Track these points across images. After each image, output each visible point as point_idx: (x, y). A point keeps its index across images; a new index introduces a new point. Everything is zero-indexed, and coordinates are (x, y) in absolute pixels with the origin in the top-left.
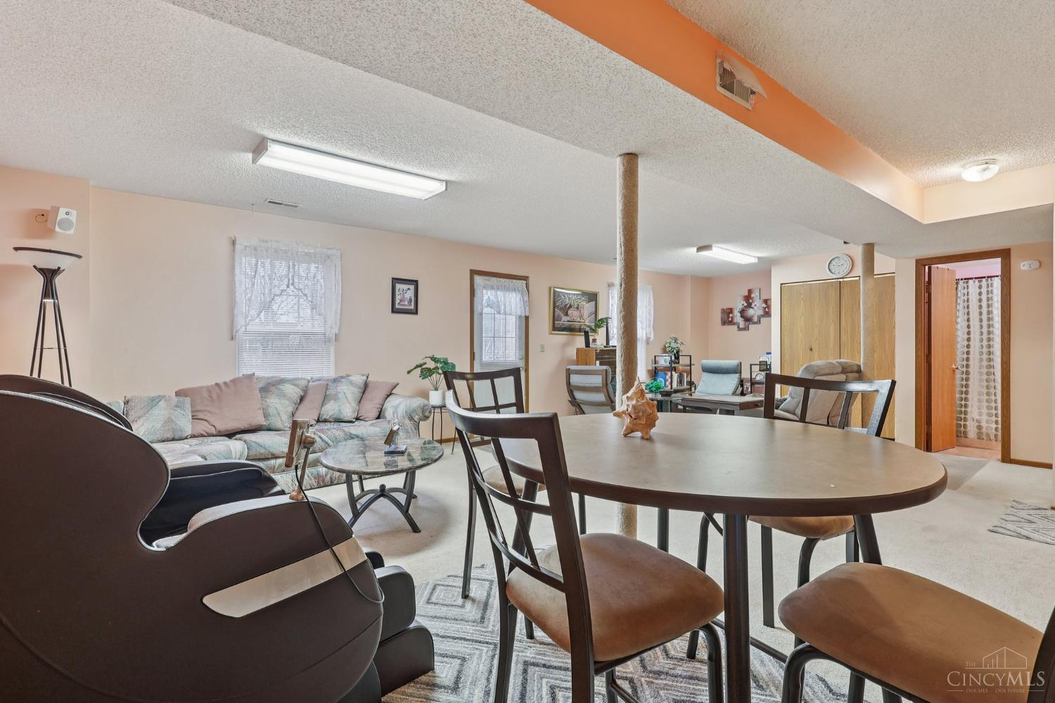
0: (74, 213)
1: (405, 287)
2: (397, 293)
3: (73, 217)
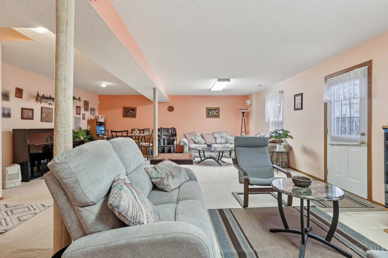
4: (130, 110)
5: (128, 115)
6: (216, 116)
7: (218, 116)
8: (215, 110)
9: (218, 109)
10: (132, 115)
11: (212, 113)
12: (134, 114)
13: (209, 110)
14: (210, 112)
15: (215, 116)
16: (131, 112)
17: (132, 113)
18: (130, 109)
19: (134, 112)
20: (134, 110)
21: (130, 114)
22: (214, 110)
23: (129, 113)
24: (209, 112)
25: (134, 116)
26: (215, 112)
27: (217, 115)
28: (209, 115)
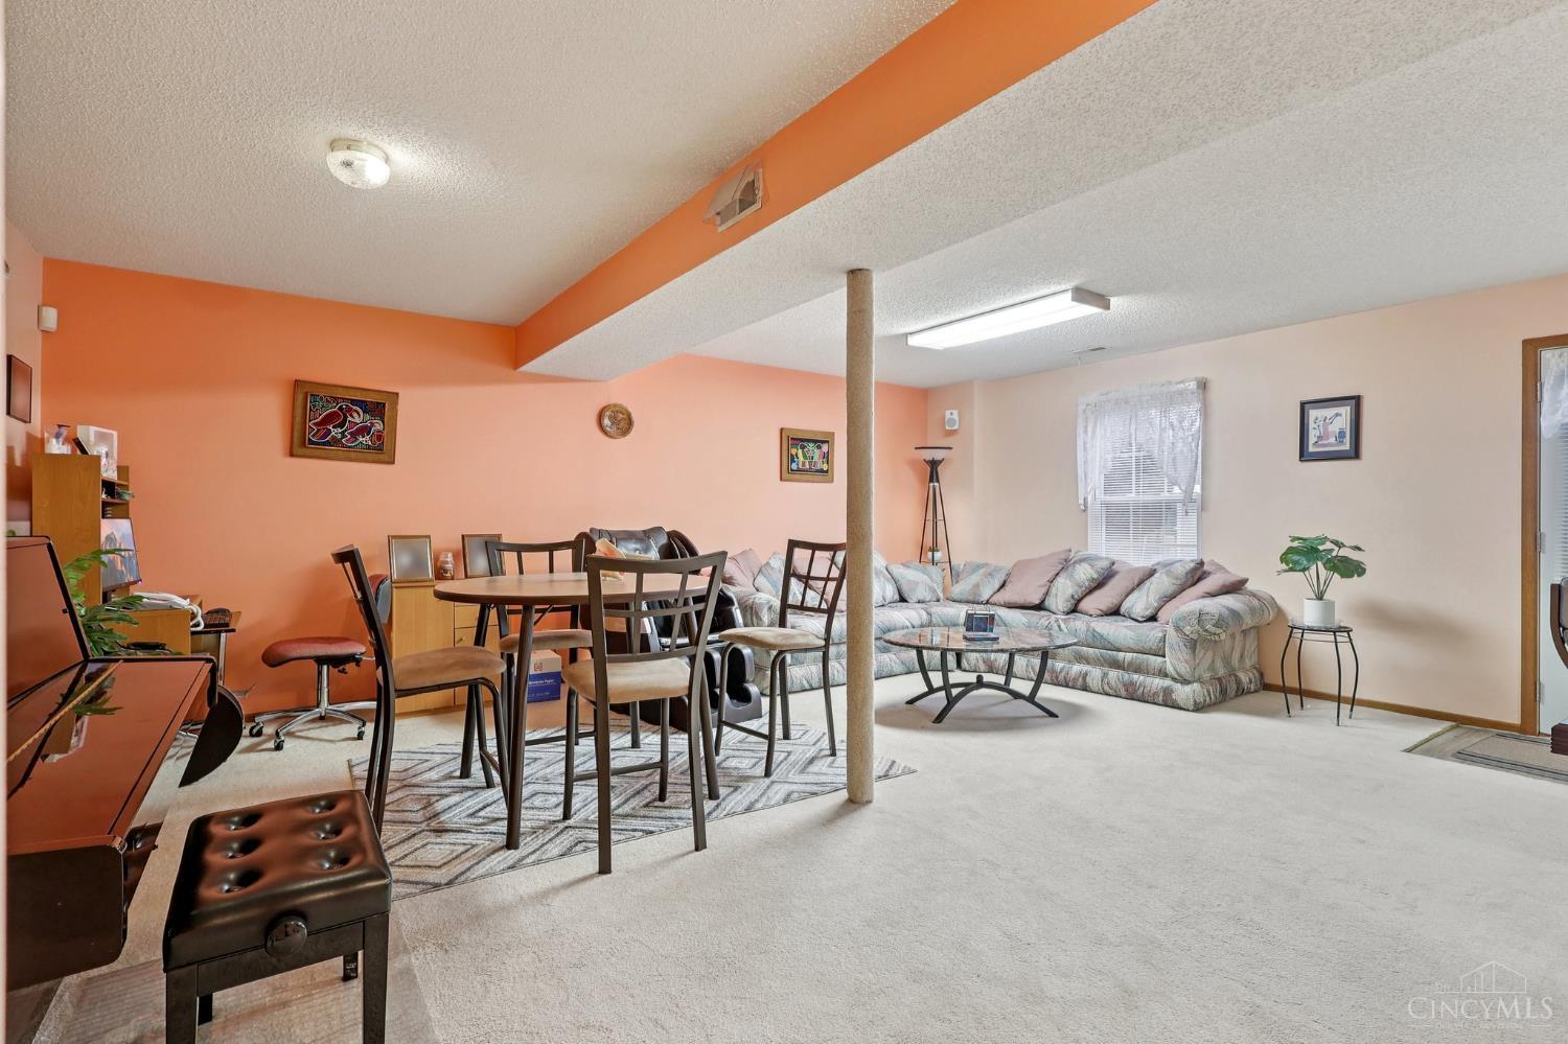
0: (955, 412)
1: (1329, 412)
2: (1312, 425)
3: (956, 416)
4: (350, 410)
5: (335, 442)
6: (822, 471)
7: (827, 472)
8: (818, 443)
9: (828, 442)
10: (364, 440)
11: (805, 457)
12: (380, 437)
13: (793, 441)
14: (800, 451)
15: (817, 471)
16: (358, 418)
17: (364, 430)
18: (353, 402)
19: (378, 426)
20: (379, 407)
21: (354, 435)
22: (815, 441)
23: (341, 425)
24: (794, 451)
25: (381, 450)
26: (817, 451)
27: (825, 467)
28: (794, 466)
